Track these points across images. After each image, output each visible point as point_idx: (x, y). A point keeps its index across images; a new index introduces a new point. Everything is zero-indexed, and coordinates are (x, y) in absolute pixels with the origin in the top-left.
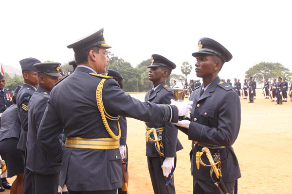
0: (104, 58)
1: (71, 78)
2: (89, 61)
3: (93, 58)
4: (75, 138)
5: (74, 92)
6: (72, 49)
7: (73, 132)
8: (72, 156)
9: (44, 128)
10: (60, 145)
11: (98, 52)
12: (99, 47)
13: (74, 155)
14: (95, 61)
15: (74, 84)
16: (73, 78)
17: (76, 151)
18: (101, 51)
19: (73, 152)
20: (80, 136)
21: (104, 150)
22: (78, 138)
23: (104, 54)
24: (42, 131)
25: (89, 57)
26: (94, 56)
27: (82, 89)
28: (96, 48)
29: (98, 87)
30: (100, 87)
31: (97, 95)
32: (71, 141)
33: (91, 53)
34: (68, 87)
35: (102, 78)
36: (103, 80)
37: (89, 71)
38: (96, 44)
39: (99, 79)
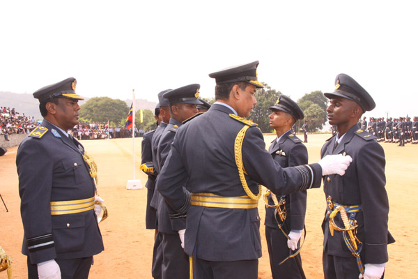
0: (251, 98)
1: (204, 118)
2: (231, 97)
3: (236, 96)
4: (206, 194)
6: (215, 79)
7: (203, 187)
8: (203, 217)
11: (244, 89)
13: (206, 216)
14: (237, 100)
17: (208, 211)
18: (248, 88)
19: (205, 212)
21: (246, 209)
22: (211, 195)
25: (231, 94)
26: (237, 93)
28: (242, 84)
29: (238, 135)
30: (241, 135)
31: (236, 145)
32: (201, 199)
33: (235, 88)
34: (200, 128)
35: (245, 124)
36: (246, 128)
37: (228, 111)
38: (243, 79)
39: (241, 125)
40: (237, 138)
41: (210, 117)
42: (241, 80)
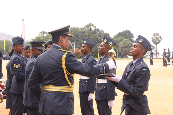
0: (68, 41)
1: (48, 51)
2: (59, 42)
4: (49, 85)
5: (49, 59)
7: (48, 82)
8: (47, 95)
9: (31, 80)
10: (40, 89)
11: (64, 38)
12: (66, 35)
13: (48, 95)
14: (62, 43)
15: (50, 55)
16: (50, 52)
17: (49, 92)
18: (66, 38)
20: (52, 84)
21: (65, 92)
22: (51, 85)
23: (68, 39)
24: (30, 81)
25: (59, 40)
26: (62, 40)
27: (54, 57)
28: (64, 36)
29: (63, 57)
30: (64, 57)
31: (62, 61)
32: (46, 87)
33: (61, 38)
34: (47, 56)
35: (66, 52)
36: (66, 53)
37: (58, 48)
38: (64, 33)
39: (64, 52)
40: (63, 58)
41: (51, 51)
42: (63, 34)
